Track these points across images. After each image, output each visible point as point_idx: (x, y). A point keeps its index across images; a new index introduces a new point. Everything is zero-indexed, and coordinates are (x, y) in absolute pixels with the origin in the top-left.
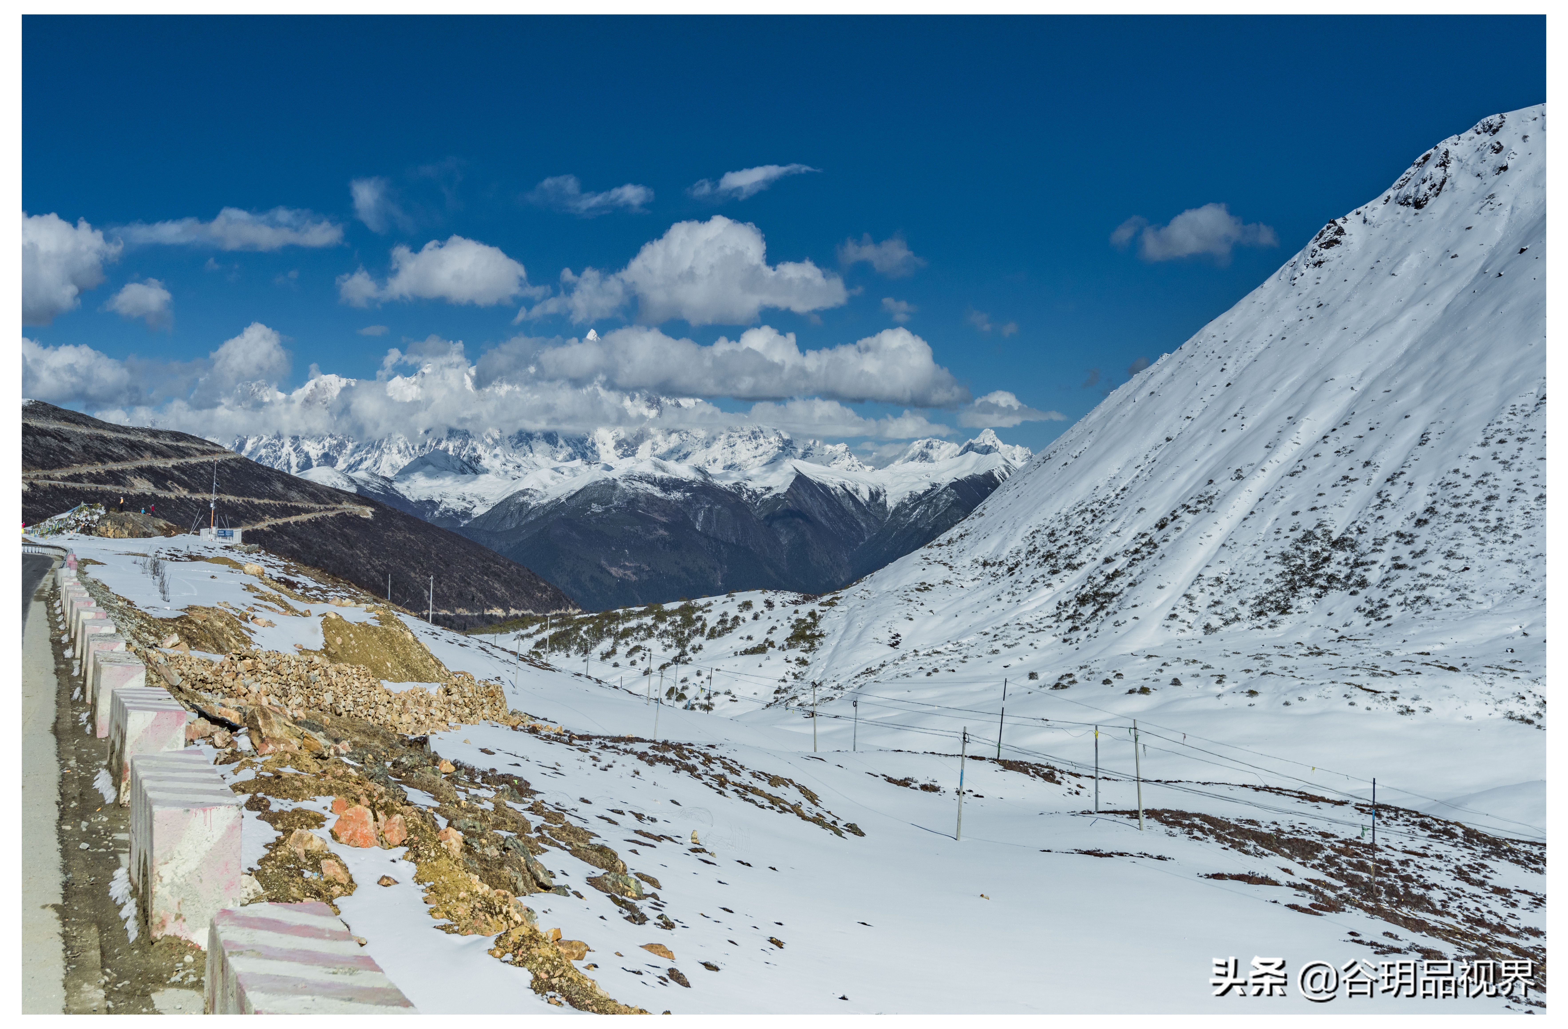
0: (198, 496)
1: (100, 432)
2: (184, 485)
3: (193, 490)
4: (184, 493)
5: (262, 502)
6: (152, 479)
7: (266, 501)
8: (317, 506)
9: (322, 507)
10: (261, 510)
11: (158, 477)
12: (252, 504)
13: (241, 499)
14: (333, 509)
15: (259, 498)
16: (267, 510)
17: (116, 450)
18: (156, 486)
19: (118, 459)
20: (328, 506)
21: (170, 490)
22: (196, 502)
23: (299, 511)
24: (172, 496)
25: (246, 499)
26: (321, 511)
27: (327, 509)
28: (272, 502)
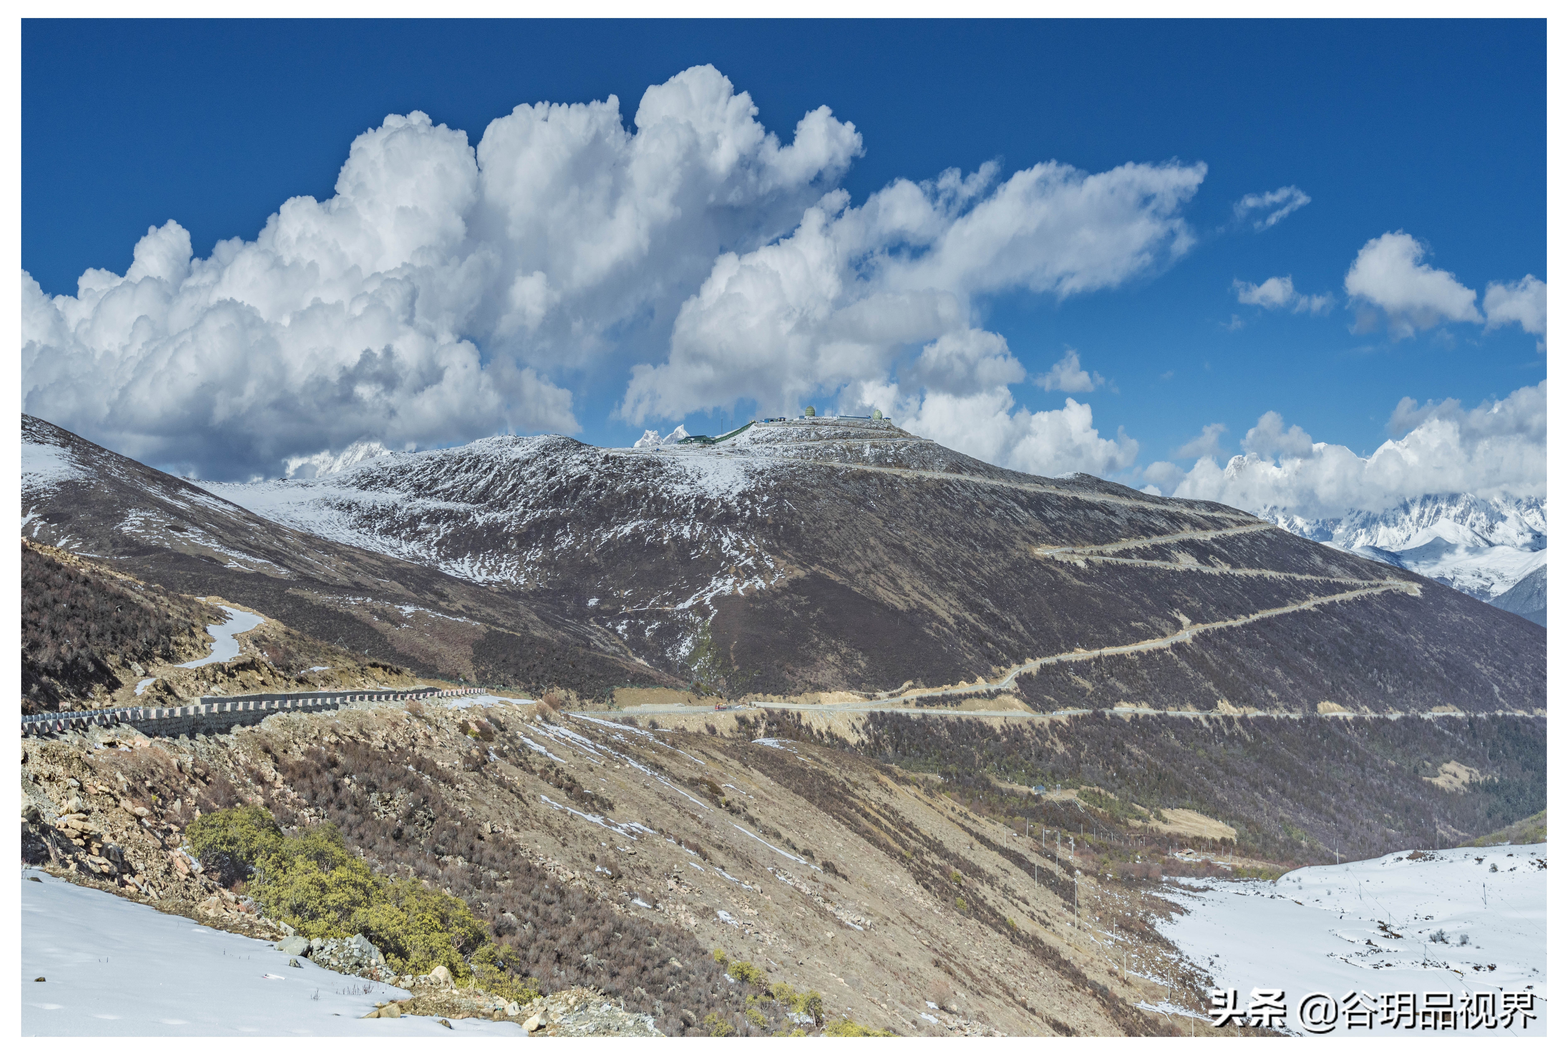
0: (1239, 572)
1: (1141, 503)
2: (1227, 560)
3: (1235, 566)
4: (1226, 569)
5: (1303, 577)
6: (1195, 554)
7: (1308, 577)
8: (1360, 582)
9: (1366, 583)
10: (1304, 587)
11: (1201, 551)
12: (1294, 580)
13: (1282, 575)
14: (1378, 586)
15: (1300, 573)
16: (1309, 587)
17: (1157, 523)
18: (1199, 561)
19: (1161, 532)
20: (1372, 583)
21: (1213, 566)
22: (1239, 578)
23: (1343, 588)
24: (1215, 571)
25: (1287, 575)
26: (1365, 588)
27: (1371, 586)
28: (1314, 578)
